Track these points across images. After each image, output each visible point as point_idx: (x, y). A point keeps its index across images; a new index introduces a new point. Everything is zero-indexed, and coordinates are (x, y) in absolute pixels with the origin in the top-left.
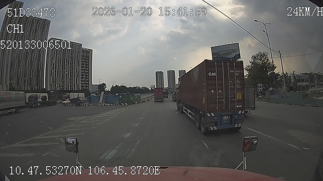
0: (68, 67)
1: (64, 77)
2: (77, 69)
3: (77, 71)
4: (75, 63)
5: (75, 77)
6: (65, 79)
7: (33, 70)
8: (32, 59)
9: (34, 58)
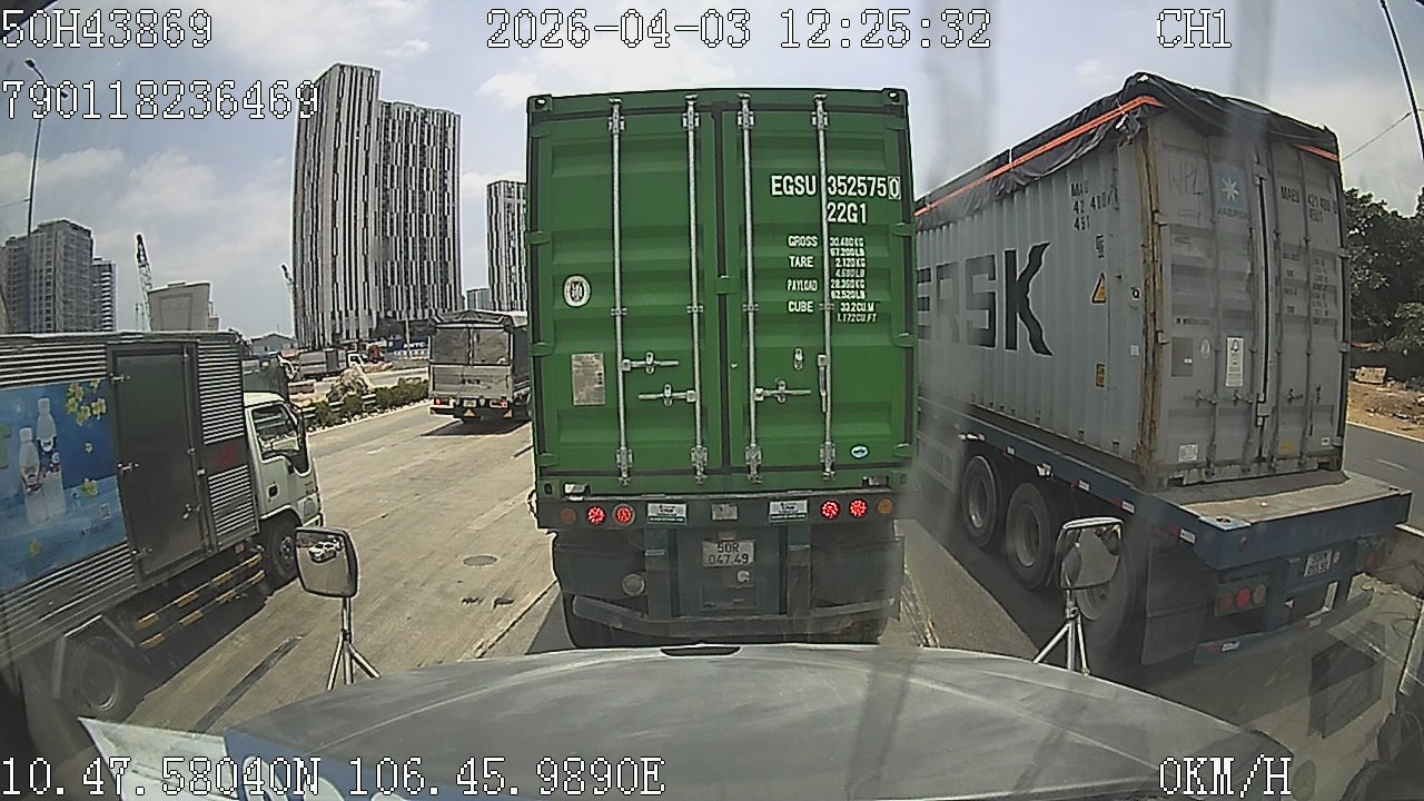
8: (421, 231)
9: (428, 229)
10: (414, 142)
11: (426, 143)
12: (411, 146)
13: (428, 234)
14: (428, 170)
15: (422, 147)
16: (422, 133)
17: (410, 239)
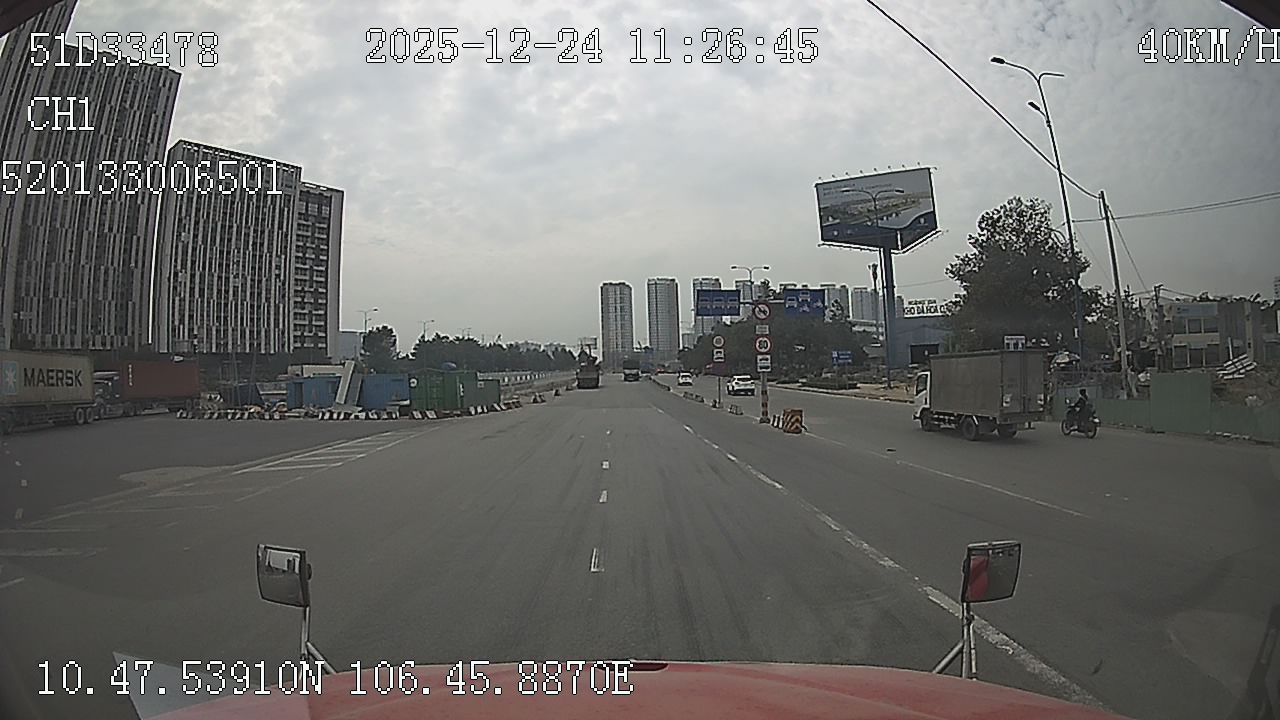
0: (244, 258)
1: (227, 298)
2: (278, 267)
3: (278, 276)
4: (270, 244)
5: (272, 301)
6: (231, 307)
7: (106, 272)
8: (102, 224)
9: (112, 221)
10: (113, 104)
11: (127, 106)
12: (108, 107)
13: (111, 229)
14: (124, 140)
15: (122, 110)
16: (126, 91)
17: (86, 233)
